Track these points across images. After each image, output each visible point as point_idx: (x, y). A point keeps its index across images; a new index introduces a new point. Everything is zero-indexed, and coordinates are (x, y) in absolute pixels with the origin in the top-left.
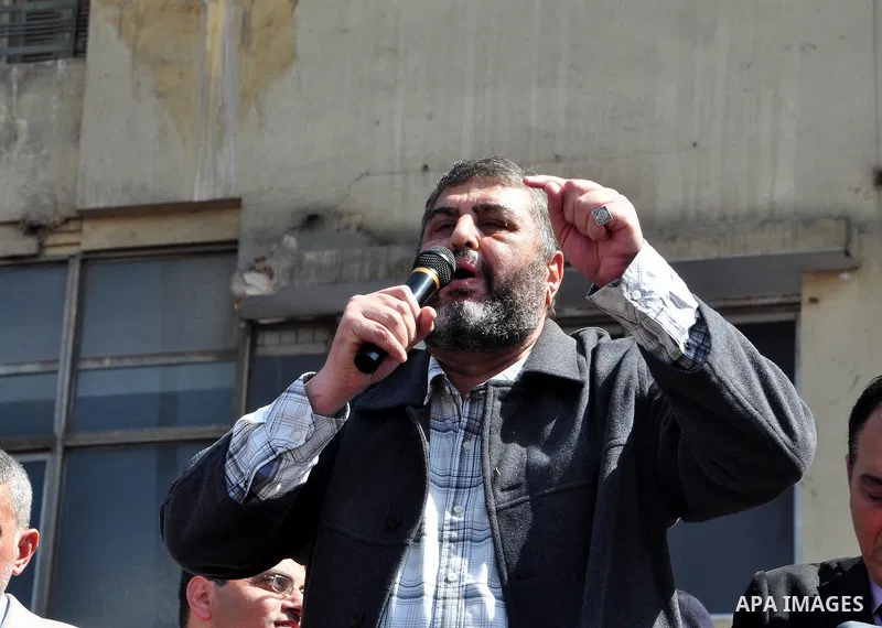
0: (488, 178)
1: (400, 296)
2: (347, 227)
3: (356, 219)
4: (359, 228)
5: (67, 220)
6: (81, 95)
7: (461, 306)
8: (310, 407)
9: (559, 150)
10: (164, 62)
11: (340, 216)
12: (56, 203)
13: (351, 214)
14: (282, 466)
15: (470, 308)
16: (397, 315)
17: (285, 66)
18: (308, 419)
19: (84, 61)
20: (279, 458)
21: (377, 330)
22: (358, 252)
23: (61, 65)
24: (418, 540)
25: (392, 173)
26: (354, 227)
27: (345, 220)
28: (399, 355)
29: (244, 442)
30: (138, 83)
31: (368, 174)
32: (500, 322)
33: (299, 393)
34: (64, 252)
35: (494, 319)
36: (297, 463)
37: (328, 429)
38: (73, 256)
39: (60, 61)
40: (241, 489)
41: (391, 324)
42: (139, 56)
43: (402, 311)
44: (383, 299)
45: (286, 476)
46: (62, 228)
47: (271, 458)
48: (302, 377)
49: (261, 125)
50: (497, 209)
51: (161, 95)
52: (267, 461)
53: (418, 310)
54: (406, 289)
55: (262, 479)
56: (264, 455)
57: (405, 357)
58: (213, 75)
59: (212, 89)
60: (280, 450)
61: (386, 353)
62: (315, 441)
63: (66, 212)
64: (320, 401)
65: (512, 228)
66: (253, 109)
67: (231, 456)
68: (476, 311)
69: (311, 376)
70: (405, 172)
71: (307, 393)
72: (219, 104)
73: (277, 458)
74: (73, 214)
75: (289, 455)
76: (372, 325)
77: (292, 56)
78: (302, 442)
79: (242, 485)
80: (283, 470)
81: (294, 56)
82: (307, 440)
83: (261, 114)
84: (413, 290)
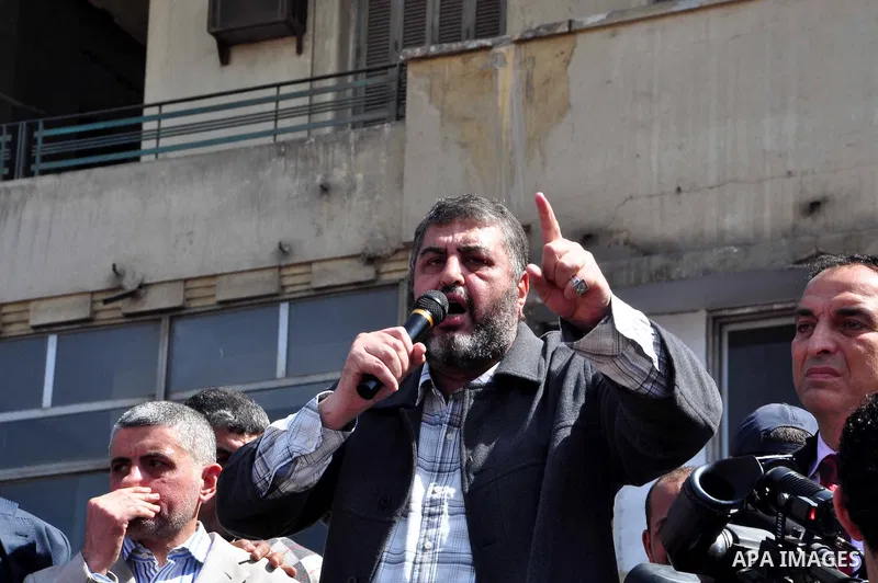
0: (467, 220)
1: (397, 335)
2: (617, 243)
3: (624, 235)
4: (626, 243)
5: (397, 251)
6: (403, 151)
7: (453, 338)
8: (320, 423)
9: (791, 166)
10: (465, 119)
11: (610, 233)
12: (387, 238)
13: (619, 232)
14: (297, 467)
15: (460, 339)
16: (392, 352)
17: (562, 114)
18: (319, 433)
19: (404, 124)
20: (295, 461)
21: (376, 364)
22: (625, 262)
23: (387, 128)
24: (406, 515)
25: (651, 196)
26: (622, 243)
27: (615, 237)
28: (393, 385)
29: (272, 444)
30: (446, 138)
31: (631, 198)
32: (484, 347)
33: (313, 410)
34: (396, 276)
35: (479, 345)
36: (309, 465)
37: (336, 439)
38: (402, 280)
39: (386, 125)
40: (267, 482)
41: (387, 359)
42: (447, 116)
43: (397, 349)
44: (382, 337)
45: (300, 475)
46: (393, 258)
47: (289, 460)
48: (317, 397)
49: (544, 164)
50: (477, 249)
51: (464, 145)
52: (285, 463)
53: (411, 347)
54: (402, 330)
55: (280, 477)
56: (282, 458)
57: (397, 387)
58: (504, 126)
59: (504, 137)
60: (295, 455)
61: (382, 384)
62: (326, 448)
63: (394, 245)
64: (329, 419)
65: (490, 263)
66: (537, 152)
67: (260, 455)
68: (464, 341)
69: (326, 395)
70: (663, 194)
71: (320, 411)
72: (510, 148)
73: (293, 461)
74: (402, 246)
75: (303, 459)
76: (373, 360)
77: (567, 106)
78: (313, 450)
79: (267, 479)
80: (298, 470)
81: (568, 106)
82: (317, 449)
83: (543, 155)
84: (408, 330)
